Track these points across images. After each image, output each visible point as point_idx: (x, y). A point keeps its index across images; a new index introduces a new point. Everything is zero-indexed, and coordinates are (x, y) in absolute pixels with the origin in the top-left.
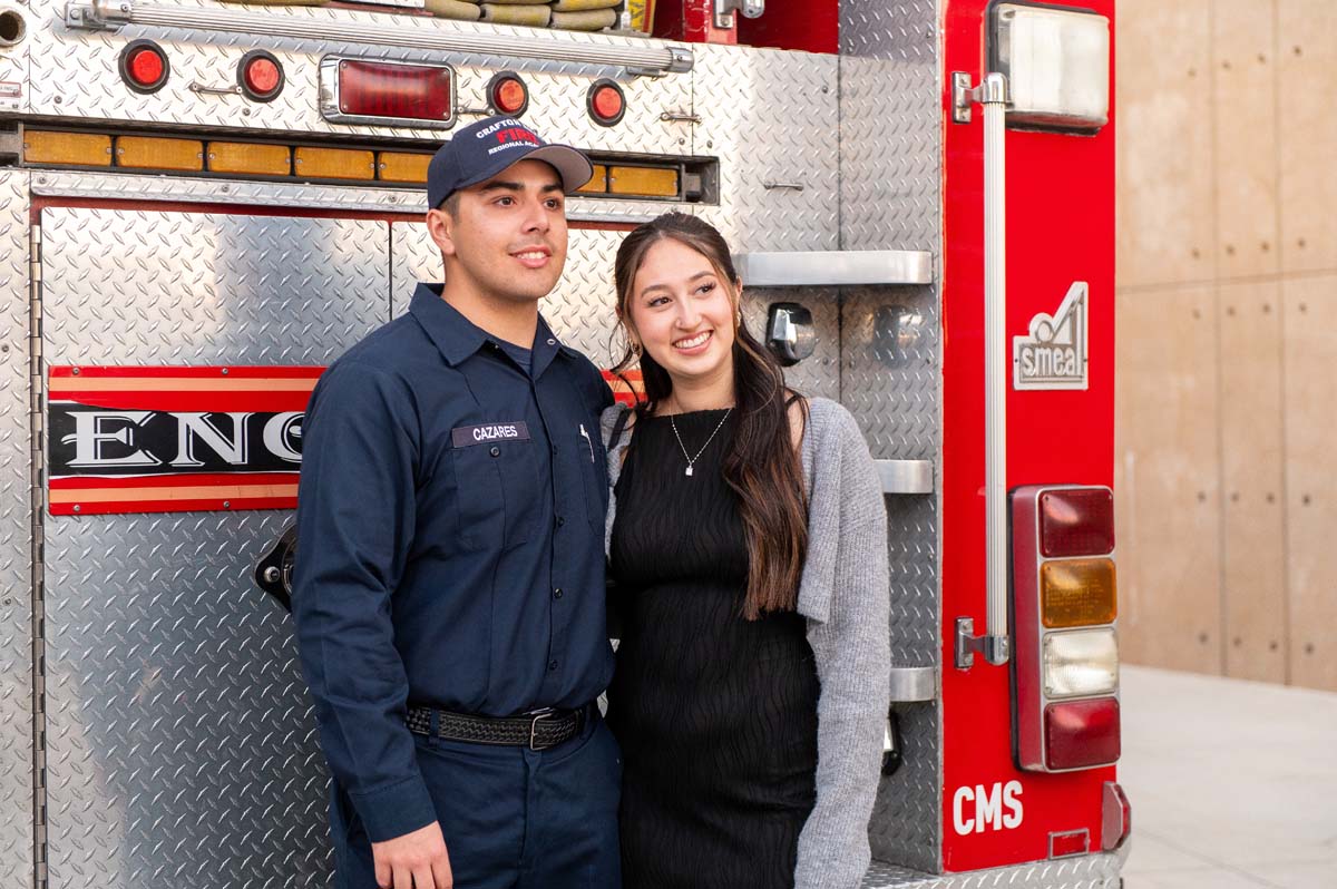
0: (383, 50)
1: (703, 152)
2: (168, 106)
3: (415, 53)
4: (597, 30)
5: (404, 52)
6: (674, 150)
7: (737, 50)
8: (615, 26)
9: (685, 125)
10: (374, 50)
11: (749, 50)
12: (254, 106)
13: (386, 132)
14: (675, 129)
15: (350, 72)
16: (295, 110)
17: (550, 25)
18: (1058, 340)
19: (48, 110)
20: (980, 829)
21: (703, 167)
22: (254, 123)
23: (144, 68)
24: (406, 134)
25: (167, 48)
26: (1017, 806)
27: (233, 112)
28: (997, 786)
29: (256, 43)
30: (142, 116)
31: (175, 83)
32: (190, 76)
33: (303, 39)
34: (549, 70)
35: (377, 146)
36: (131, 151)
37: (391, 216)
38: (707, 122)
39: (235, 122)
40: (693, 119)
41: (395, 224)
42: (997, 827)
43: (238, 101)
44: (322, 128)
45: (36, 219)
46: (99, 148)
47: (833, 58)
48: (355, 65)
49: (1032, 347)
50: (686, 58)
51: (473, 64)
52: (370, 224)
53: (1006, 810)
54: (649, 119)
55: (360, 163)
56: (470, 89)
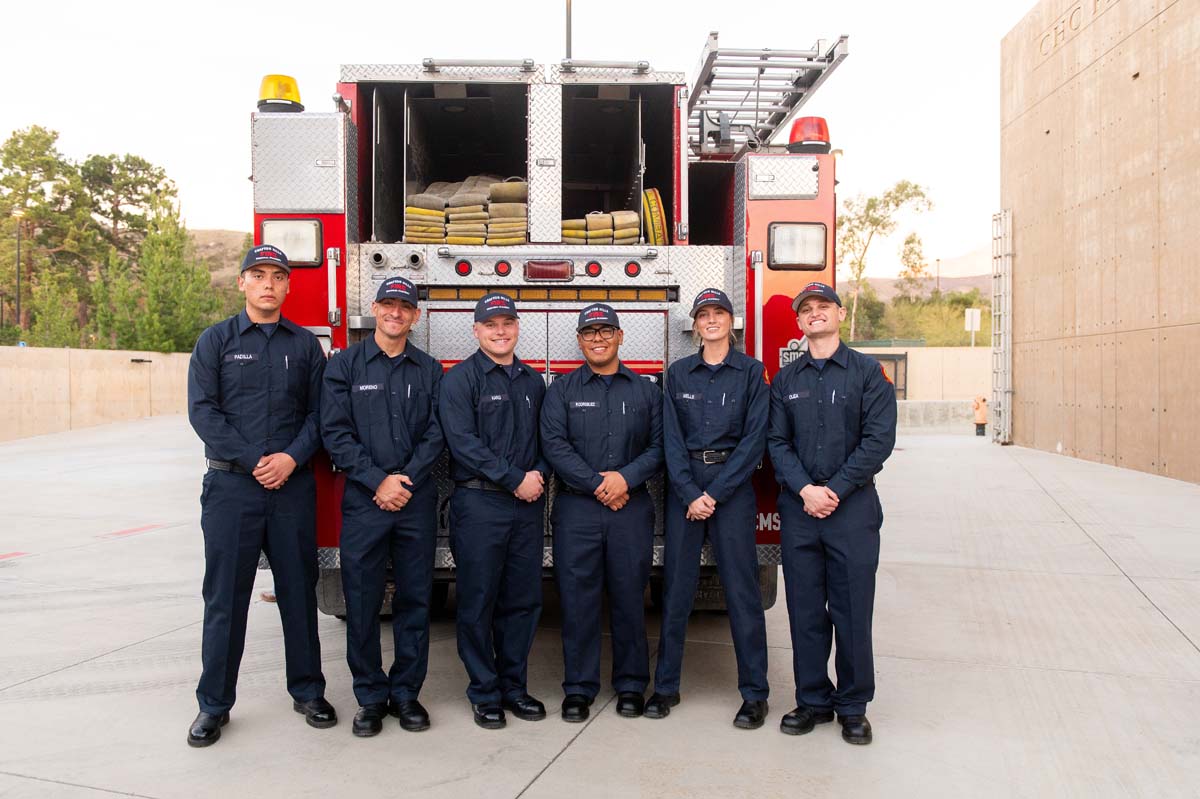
0: (547, 257)
1: (674, 284)
2: (472, 279)
3: (558, 258)
4: (631, 244)
5: (554, 257)
6: (662, 284)
7: (688, 247)
8: (639, 242)
9: (666, 275)
10: (536, 257)
11: (694, 247)
12: (501, 278)
13: (548, 284)
14: (661, 277)
15: (533, 265)
16: (516, 277)
17: (613, 244)
18: (801, 349)
19: (433, 283)
20: (762, 529)
21: (676, 289)
22: (500, 283)
23: (464, 268)
24: (563, 284)
25: (471, 262)
26: (779, 522)
27: (495, 280)
28: (770, 515)
29: (499, 259)
30: (463, 283)
31: (474, 272)
32: (479, 270)
33: (518, 258)
34: (610, 260)
35: (549, 288)
36: (464, 294)
37: (548, 311)
38: (676, 273)
39: (494, 283)
40: (669, 273)
41: (550, 314)
42: (770, 529)
43: (496, 277)
44: (525, 283)
45: (428, 316)
46: (453, 294)
47: (731, 247)
48: (534, 263)
49: (789, 352)
50: (654, 252)
51: (581, 261)
52: (540, 314)
53: (773, 523)
54: (649, 274)
55: (543, 294)
56: (580, 268)
